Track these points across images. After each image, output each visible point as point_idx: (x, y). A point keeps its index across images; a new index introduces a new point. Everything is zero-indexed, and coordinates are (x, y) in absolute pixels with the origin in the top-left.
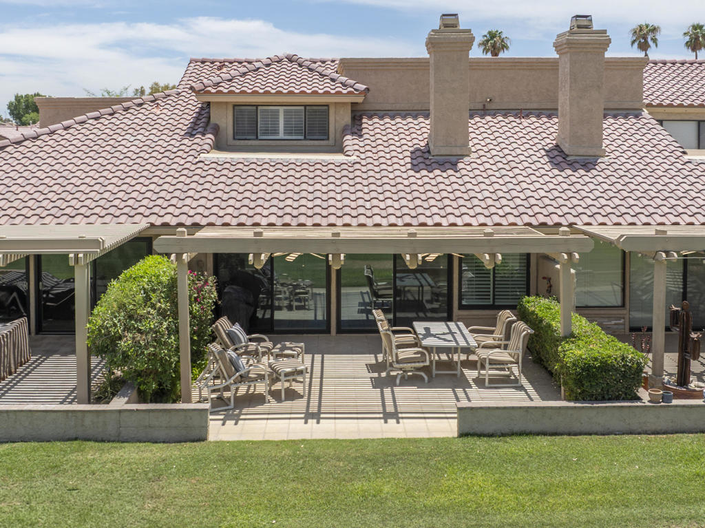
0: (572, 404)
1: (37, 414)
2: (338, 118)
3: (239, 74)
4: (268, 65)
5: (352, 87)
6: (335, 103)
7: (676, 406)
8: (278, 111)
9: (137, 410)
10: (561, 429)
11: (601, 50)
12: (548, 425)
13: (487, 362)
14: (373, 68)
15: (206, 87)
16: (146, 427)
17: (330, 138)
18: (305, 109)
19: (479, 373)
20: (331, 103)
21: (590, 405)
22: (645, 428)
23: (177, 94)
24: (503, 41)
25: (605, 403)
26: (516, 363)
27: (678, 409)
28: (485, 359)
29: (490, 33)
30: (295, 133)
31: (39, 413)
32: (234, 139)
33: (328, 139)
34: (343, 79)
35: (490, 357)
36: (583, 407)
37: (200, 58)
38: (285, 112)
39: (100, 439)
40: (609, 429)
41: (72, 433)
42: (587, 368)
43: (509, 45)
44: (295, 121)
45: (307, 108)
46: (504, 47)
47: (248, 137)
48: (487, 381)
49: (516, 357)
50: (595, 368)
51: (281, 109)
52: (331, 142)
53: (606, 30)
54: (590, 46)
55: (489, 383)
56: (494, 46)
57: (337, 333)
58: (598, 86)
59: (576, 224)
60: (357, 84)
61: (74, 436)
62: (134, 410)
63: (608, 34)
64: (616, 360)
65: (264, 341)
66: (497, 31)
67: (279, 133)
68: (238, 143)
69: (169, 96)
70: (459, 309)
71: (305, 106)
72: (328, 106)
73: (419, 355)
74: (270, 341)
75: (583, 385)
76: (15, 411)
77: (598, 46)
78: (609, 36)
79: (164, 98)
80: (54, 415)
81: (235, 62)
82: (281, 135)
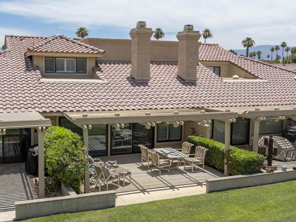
0: (244, 176)
1: (40, 204)
2: (90, 64)
3: (44, 43)
4: (53, 40)
5: (97, 50)
6: (89, 57)
7: (276, 173)
8: (64, 60)
9: (86, 196)
10: (242, 186)
11: (198, 39)
12: (237, 185)
13: (193, 162)
14: (101, 42)
15: (34, 49)
16: (90, 203)
17: (87, 73)
18: (76, 59)
19: (184, 167)
20: (88, 57)
21: (250, 176)
22: (267, 182)
23: (9, 51)
24: (86, 32)
25: (254, 174)
26: (202, 162)
27: (276, 174)
28: (192, 161)
29: (81, 28)
30: (71, 70)
31: (41, 203)
32: (45, 72)
33: (86, 73)
34: (92, 47)
35: (194, 161)
36: (249, 177)
37: (10, 35)
38: (67, 60)
39: (69, 212)
40: (256, 184)
41: (56, 211)
42: (248, 162)
43: (88, 34)
44: (61, 65)
45: (77, 59)
46: (87, 34)
47: (51, 72)
48: (192, 170)
49: (202, 160)
50: (251, 161)
51: (65, 59)
52: (87, 74)
53: (199, 31)
54: (194, 37)
55: (193, 171)
56: (82, 34)
57: (110, 155)
58: (196, 53)
59: (204, 107)
60: (99, 49)
61: (58, 212)
62: (85, 197)
63: (200, 33)
64: (256, 158)
65: (99, 161)
66: (83, 28)
67: (64, 70)
68: (47, 74)
69: (6, 52)
70: (157, 142)
71: (76, 58)
72: (86, 58)
73: (167, 162)
74: (102, 161)
75: (246, 169)
76: (30, 204)
77: (196, 37)
78: (200, 34)
79: (4, 53)
80: (48, 203)
81: (26, 37)
82: (65, 71)
